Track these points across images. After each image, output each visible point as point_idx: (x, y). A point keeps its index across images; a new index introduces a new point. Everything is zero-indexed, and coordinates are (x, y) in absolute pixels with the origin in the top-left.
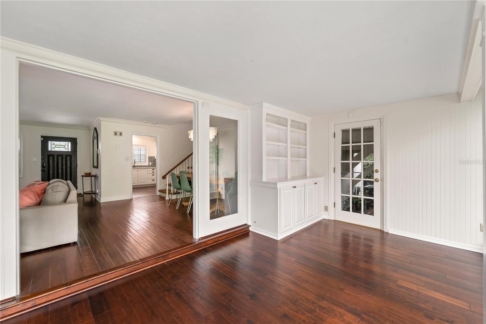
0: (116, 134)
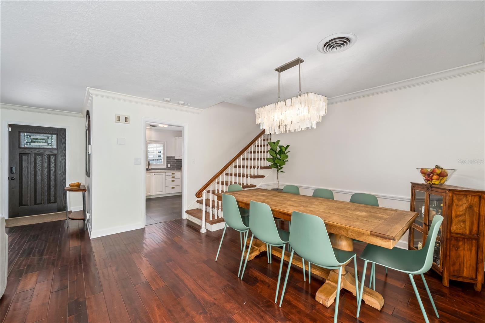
0: (118, 119)
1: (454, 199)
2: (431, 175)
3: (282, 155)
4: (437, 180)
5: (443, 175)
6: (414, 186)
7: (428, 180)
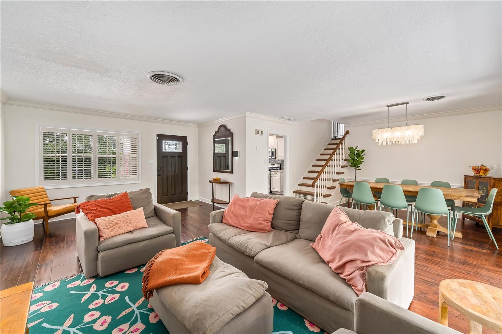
1: (496, 183)
2: (480, 170)
3: (359, 158)
4: (483, 173)
5: (486, 170)
6: (466, 177)
7: (477, 174)
